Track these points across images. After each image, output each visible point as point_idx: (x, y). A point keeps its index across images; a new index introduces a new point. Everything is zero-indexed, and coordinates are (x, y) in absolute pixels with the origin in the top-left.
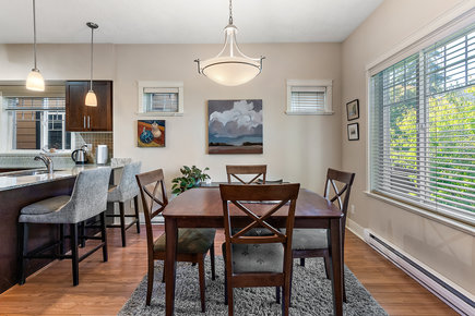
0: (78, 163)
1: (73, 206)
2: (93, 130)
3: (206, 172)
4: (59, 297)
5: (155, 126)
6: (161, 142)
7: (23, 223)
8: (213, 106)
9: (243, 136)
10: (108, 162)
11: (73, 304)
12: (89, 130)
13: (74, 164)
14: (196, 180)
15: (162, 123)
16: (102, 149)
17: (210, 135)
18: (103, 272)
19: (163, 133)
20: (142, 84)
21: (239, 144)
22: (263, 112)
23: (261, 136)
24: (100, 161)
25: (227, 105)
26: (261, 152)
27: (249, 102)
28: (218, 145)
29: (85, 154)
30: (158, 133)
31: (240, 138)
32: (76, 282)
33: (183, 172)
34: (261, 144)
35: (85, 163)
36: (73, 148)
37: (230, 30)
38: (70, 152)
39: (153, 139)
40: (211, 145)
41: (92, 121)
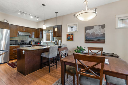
1: (49, 54)
3: (84, 49)
4: (46, 74)
5: (71, 35)
6: (72, 39)
7: (42, 57)
8: (87, 28)
9: (98, 37)
10: (61, 44)
11: (47, 77)
12: (57, 37)
13: (55, 45)
14: (81, 50)
15: (72, 34)
16: (60, 41)
17: (86, 37)
18: (55, 71)
19: (73, 37)
20: (68, 25)
21: (96, 40)
22: (105, 29)
23: (105, 37)
25: (92, 27)
26: (105, 43)
27: (99, 26)
28: (88, 40)
29: (57, 42)
30: (71, 37)
31: (96, 38)
32: (50, 72)
33: (78, 48)
34: (105, 40)
35: (57, 44)
37: (86, 2)
38: (54, 42)
39: (70, 39)
40: (86, 40)
41: (58, 35)
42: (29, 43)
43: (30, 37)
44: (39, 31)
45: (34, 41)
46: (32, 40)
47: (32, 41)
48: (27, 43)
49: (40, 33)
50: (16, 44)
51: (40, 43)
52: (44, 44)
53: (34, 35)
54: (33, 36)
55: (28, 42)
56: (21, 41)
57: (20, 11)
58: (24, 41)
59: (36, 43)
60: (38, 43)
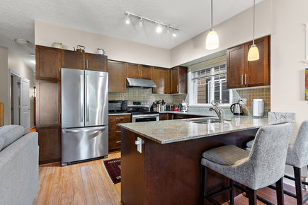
0: (235, 114)
2: (249, 86)
7: (204, 167)
12: (245, 86)
13: (232, 115)
24: (256, 113)
29: (241, 107)
35: (241, 114)
36: (231, 102)
38: (229, 105)
41: (249, 78)
42: (152, 108)
43: (154, 91)
44: (176, 75)
45: (163, 103)
46: (158, 99)
47: (158, 103)
48: (147, 108)
49: (179, 80)
50: (122, 111)
51: (181, 107)
52: (190, 113)
53: (163, 88)
54: (162, 90)
55: (148, 105)
56: (135, 103)
57: (129, 13)
58: (139, 103)
59: (168, 108)
60: (173, 108)
